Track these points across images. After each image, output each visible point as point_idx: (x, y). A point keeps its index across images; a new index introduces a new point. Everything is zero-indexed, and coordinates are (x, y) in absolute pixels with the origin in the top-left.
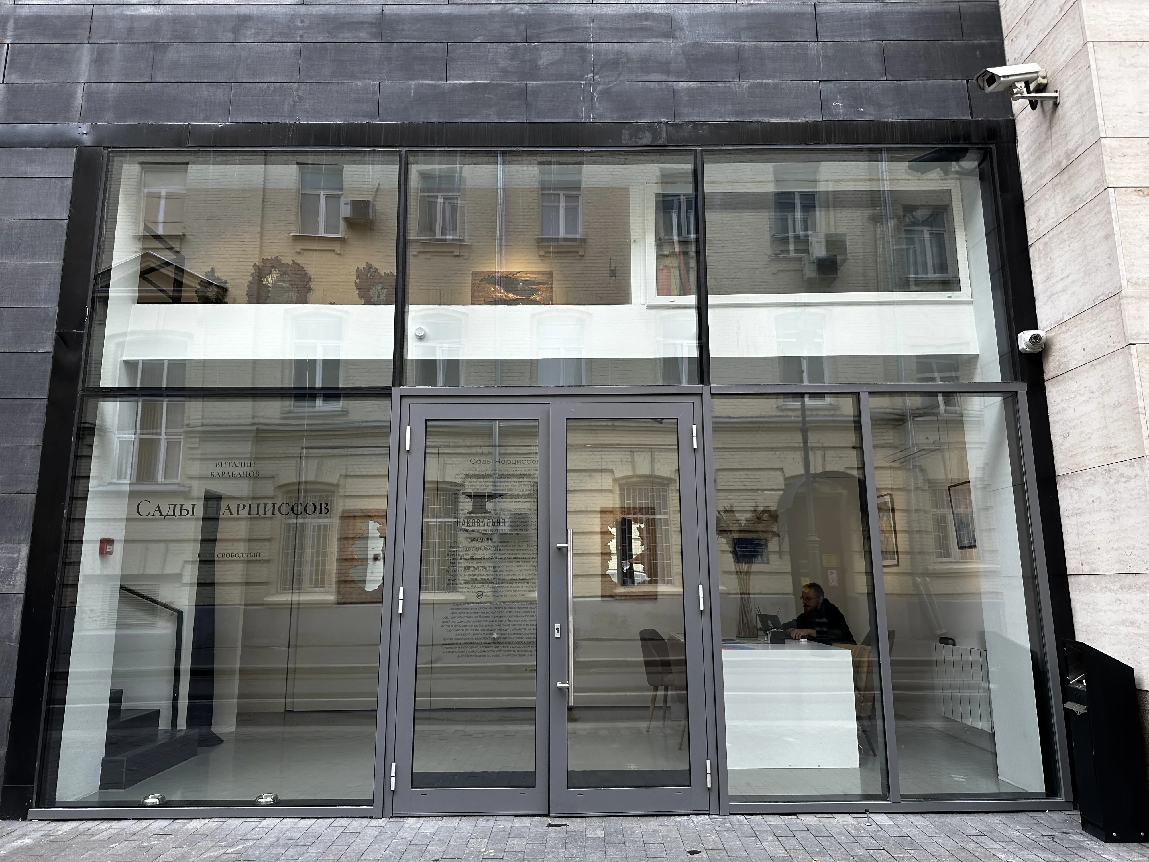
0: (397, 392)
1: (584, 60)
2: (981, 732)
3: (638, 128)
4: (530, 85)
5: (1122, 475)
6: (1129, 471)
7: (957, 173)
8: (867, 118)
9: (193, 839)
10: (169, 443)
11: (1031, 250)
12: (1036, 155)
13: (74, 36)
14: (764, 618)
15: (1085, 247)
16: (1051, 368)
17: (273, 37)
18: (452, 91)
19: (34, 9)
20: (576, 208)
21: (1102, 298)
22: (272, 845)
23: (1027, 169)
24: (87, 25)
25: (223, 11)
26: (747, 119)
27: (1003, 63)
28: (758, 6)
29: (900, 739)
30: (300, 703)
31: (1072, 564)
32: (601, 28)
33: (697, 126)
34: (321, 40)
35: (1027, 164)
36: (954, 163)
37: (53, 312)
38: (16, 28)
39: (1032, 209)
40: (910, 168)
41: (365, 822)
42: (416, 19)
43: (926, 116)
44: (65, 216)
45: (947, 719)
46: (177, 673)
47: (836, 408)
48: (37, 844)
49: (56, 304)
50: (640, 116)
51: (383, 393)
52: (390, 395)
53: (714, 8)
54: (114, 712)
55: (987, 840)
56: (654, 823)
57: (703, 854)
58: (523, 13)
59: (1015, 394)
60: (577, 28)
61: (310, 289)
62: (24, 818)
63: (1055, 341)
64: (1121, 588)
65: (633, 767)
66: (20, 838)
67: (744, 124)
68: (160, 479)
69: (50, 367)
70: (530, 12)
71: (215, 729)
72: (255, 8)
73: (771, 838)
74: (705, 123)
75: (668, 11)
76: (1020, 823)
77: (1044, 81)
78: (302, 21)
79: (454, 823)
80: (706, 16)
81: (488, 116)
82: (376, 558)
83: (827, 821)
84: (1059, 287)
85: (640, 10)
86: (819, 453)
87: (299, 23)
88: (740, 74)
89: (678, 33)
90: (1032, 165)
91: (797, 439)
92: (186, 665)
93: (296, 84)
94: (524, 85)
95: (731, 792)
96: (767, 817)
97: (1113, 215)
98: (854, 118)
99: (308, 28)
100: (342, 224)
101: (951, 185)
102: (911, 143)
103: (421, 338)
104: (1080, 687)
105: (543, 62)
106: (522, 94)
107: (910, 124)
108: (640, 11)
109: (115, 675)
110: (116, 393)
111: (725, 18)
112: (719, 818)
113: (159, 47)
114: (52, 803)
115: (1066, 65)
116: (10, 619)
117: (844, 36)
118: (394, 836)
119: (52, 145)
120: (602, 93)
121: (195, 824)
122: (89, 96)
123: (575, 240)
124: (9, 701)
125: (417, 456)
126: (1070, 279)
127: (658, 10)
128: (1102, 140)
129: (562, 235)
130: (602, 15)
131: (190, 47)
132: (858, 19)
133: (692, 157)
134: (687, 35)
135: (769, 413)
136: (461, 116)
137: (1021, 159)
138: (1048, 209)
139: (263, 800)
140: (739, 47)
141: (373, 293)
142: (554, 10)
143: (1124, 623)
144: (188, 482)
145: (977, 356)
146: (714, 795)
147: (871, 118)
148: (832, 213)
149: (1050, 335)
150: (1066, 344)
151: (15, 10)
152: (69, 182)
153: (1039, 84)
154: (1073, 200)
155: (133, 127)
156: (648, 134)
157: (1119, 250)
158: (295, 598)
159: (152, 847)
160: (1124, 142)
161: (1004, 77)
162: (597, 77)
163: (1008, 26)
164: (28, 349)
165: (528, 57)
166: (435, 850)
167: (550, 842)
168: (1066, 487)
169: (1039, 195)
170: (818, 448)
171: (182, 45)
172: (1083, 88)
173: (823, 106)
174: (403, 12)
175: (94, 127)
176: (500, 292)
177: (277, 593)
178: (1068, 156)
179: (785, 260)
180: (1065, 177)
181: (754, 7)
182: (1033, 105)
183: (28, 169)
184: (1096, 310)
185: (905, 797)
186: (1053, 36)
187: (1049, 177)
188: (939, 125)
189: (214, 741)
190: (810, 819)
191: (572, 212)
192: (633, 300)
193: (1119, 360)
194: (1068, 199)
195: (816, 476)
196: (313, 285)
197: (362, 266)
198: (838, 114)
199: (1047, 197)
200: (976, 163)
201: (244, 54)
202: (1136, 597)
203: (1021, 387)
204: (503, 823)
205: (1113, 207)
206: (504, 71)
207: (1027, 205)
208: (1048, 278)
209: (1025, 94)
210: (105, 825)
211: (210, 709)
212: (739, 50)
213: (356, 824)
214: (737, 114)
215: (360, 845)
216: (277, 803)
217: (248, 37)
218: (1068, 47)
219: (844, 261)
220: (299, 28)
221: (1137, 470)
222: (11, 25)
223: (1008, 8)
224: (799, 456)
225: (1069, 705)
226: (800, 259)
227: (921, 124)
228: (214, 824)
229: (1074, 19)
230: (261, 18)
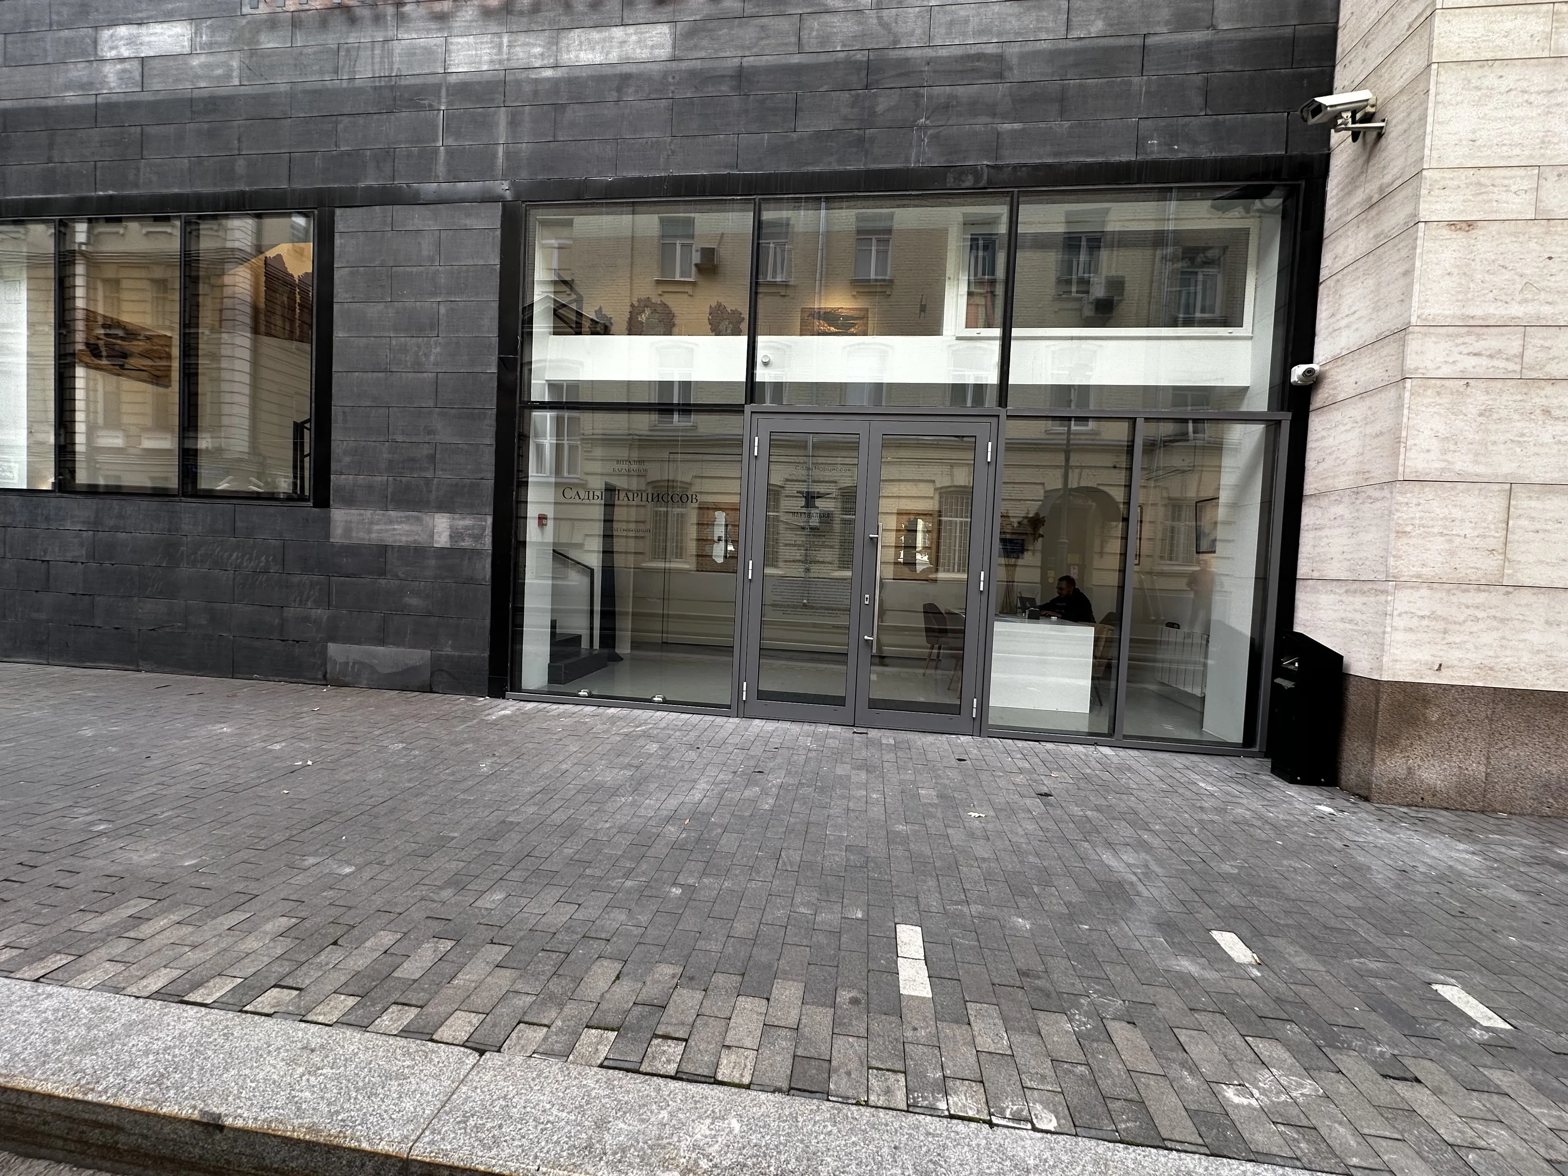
0: (748, 408)
1: (917, 105)
2: (1193, 696)
3: (962, 171)
4: (867, 131)
5: (1369, 497)
6: (1377, 494)
7: (1259, 211)
8: (1181, 155)
9: (613, 720)
10: (570, 447)
11: (1321, 288)
12: (1347, 190)
13: (492, 100)
14: (1023, 599)
15: (1379, 284)
16: (1319, 399)
17: (649, 94)
18: (800, 140)
19: (461, 76)
20: (886, 252)
21: (1387, 333)
22: (664, 728)
23: (1334, 205)
24: (502, 90)
25: (609, 71)
26: (1064, 160)
27: (1330, 92)
28: (1087, 41)
29: (1129, 695)
30: (672, 638)
31: (1303, 568)
32: (935, 72)
33: (1016, 168)
34: (689, 95)
35: (1334, 200)
36: (1257, 201)
37: (495, 341)
38: (448, 95)
39: (1330, 247)
40: (1213, 207)
41: (725, 719)
42: (771, 70)
43: (1240, 153)
44: (497, 261)
45: (1162, 684)
46: (592, 612)
47: (1097, 433)
48: (514, 714)
49: (496, 335)
50: (964, 159)
51: (736, 409)
52: (743, 411)
53: (1044, 45)
54: (553, 634)
55: (1190, 772)
56: (930, 738)
57: (968, 762)
58: (865, 59)
59: (1279, 422)
60: (913, 72)
61: (674, 325)
62: (504, 698)
63: (1329, 374)
64: (1346, 592)
65: (922, 699)
66: (503, 709)
67: (1061, 165)
68: (566, 474)
69: (496, 384)
70: (871, 57)
71: (617, 651)
72: (634, 66)
73: (1019, 756)
74: (1025, 165)
75: (999, 51)
76: (1218, 763)
77: (1372, 110)
78: (674, 78)
79: (787, 725)
80: (1036, 54)
81: (830, 163)
82: (720, 540)
83: (1063, 748)
84: (1343, 323)
85: (973, 50)
86: (1077, 471)
87: (670, 80)
88: (1063, 113)
89: (1007, 74)
90: (1339, 201)
91: (1060, 459)
92: (597, 608)
93: (669, 139)
94: (861, 132)
95: (990, 722)
96: (1017, 742)
97: (1418, 251)
98: (1167, 156)
99: (678, 83)
100: (694, 269)
101: (1251, 223)
102: (1220, 180)
103: (766, 364)
104: (1292, 667)
105: (880, 109)
106: (860, 141)
107: (1222, 160)
108: (972, 52)
109: (553, 611)
110: (542, 406)
111: (1054, 55)
112: (980, 739)
113: (559, 108)
114: (520, 690)
115: (1401, 92)
116: (484, 567)
117: (1168, 69)
118: (746, 730)
119: (482, 201)
120: (932, 137)
121: (612, 711)
122: (507, 154)
123: (884, 280)
124: (488, 622)
125: (763, 462)
126: (1356, 316)
127: (990, 49)
128: (1424, 172)
129: (873, 276)
130: (937, 57)
131: (583, 106)
132: (1186, 50)
133: (1008, 199)
134: (1016, 75)
135: (1038, 436)
136: (807, 164)
137: (1329, 195)
138: (1348, 246)
139: (656, 699)
140: (1063, 86)
141: (722, 327)
142: (894, 54)
143: (1342, 620)
144: (585, 477)
145: (1246, 389)
146: (977, 723)
147: (1185, 155)
148: (1115, 253)
149: (1323, 369)
150: (1338, 378)
151: (445, 79)
152: (498, 233)
153: (1366, 114)
154: (1376, 236)
155: (542, 182)
156: (970, 177)
157: (1416, 287)
158: (668, 565)
159: (586, 723)
160: (1448, 174)
161: (1331, 106)
162: (928, 122)
163: (1343, 51)
164: (479, 370)
165: (867, 104)
166: (776, 741)
167: (856, 744)
168: (1311, 506)
169: (1340, 232)
170: (1077, 467)
171: (577, 106)
172: (1415, 116)
173: (1139, 144)
174: (758, 64)
175: (513, 184)
176: (825, 327)
177: (650, 561)
178: (1381, 189)
179: (1067, 300)
180: (1373, 212)
181: (1083, 42)
182: (1355, 136)
183: (468, 222)
184: (1377, 345)
185: (1125, 737)
186: (1393, 58)
187: (1355, 213)
188: (1251, 160)
189: (618, 658)
190: (1050, 746)
191: (883, 254)
192: (944, 332)
193: (1392, 393)
194: (1371, 235)
195: (1072, 490)
196: (677, 321)
197: (714, 304)
198: (1152, 152)
199: (1349, 233)
200: (1281, 200)
201: (627, 111)
202: (1358, 600)
203: (1286, 418)
204: (822, 729)
205: (1419, 242)
206: (846, 119)
207: (1325, 242)
208: (1333, 315)
209: (1350, 125)
210: (555, 706)
211: (613, 637)
212: (1064, 89)
213: (719, 720)
214: (1056, 155)
215: (723, 734)
216: (665, 701)
217: (630, 96)
218: (1407, 70)
219: (1121, 301)
220: (670, 84)
221: (1386, 493)
222: (443, 92)
223: (1346, 31)
224: (1059, 473)
225: (1278, 681)
226: (1081, 299)
227: (1233, 160)
228: (625, 711)
229: (1421, 38)
230: (639, 76)
